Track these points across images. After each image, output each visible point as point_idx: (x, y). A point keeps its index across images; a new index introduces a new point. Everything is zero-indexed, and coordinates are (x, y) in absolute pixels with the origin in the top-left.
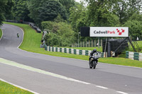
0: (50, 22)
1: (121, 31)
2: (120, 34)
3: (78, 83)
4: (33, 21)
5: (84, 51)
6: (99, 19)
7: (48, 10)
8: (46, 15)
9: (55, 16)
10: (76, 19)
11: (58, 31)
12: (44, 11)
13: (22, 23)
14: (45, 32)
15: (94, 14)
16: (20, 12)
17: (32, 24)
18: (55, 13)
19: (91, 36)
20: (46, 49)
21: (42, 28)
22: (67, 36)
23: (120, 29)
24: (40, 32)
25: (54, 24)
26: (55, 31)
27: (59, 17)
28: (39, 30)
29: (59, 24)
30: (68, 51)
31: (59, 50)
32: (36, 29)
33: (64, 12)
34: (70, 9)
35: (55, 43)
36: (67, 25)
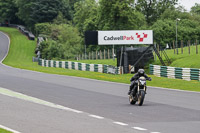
0: (48, 24)
1: (142, 36)
2: (141, 40)
3: (66, 111)
4: (23, 24)
5: (92, 66)
6: (117, 18)
7: (45, 7)
8: (42, 14)
9: (55, 16)
10: (83, 19)
11: (59, 37)
12: (38, 8)
13: (7, 26)
14: (41, 39)
15: (108, 11)
16: (4, 11)
17: (22, 27)
18: (54, 11)
19: (100, 43)
20: (40, 64)
21: (37, 33)
22: (72, 44)
23: (140, 32)
24: (33, 39)
25: (53, 27)
26: (54, 37)
27: (60, 16)
28: (32, 36)
29: (60, 27)
30: (70, 66)
31: (57, 65)
32: (27, 34)
33: (67, 9)
34: (75, 5)
35: (55, 54)
36: (71, 28)
